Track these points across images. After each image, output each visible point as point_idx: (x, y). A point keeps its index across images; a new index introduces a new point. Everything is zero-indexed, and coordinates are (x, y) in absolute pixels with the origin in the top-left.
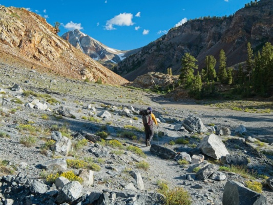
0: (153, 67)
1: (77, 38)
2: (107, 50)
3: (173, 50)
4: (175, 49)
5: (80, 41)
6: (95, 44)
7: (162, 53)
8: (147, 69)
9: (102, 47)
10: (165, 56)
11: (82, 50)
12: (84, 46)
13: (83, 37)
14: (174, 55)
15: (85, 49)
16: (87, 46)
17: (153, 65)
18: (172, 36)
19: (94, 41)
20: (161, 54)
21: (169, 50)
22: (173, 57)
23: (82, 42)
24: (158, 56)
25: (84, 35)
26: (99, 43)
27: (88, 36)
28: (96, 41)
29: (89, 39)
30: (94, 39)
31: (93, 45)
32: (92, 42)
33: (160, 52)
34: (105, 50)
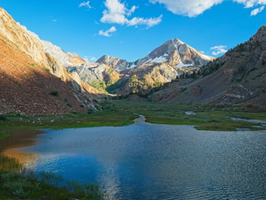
0: (231, 70)
1: (176, 46)
2: (201, 57)
3: (259, 50)
4: (261, 48)
5: (178, 49)
6: (191, 51)
7: (244, 53)
8: (223, 73)
9: (197, 54)
10: (248, 57)
11: (179, 57)
12: (181, 53)
13: (181, 45)
14: (260, 56)
15: (182, 56)
16: (184, 53)
17: (230, 68)
18: (261, 35)
19: (190, 49)
20: (242, 55)
21: (254, 49)
22: (258, 59)
23: (179, 49)
24: (238, 57)
25: (182, 43)
26: (195, 50)
27: (185, 44)
28: (192, 49)
29: (186, 47)
30: (190, 47)
31: (189, 52)
32: (189, 49)
33: (242, 53)
34: (200, 57)
